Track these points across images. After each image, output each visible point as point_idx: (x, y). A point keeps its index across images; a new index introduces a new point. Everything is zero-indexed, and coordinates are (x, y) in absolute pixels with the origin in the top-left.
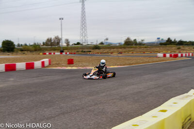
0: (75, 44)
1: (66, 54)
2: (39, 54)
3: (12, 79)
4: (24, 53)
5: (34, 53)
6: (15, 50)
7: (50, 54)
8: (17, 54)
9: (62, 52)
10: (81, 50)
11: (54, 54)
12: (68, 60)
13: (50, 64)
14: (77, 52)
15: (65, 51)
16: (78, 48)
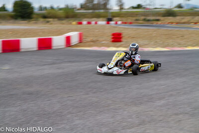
0: (133, 8)
1: (116, 23)
2: (71, 24)
3: (7, 67)
4: (48, 22)
5: (64, 22)
6: (34, 16)
7: (89, 23)
8: (36, 23)
9: (109, 20)
10: (143, 18)
11: (96, 23)
13: (81, 41)
14: (137, 20)
15: (115, 19)
16: (137, 14)
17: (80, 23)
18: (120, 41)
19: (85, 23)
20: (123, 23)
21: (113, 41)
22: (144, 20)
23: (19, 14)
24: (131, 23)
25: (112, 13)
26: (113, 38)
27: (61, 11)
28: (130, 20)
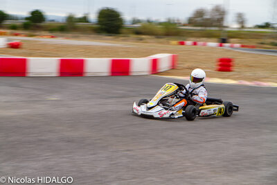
0: (259, 27)
7: (195, 44)
9: (224, 41)
13: (174, 67)
15: (232, 40)
17: (182, 43)
18: (229, 71)
19: (189, 43)
20: (243, 46)
21: (220, 70)
22: (273, 44)
23: (104, 27)
24: (253, 47)
25: (229, 32)
26: (220, 65)
27: (160, 26)
28: (253, 42)
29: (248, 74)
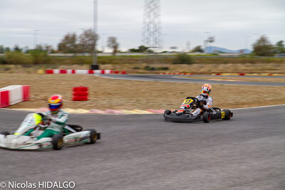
0: (133, 51)
1: (103, 72)
4: (8, 69)
7: (63, 72)
9: (96, 67)
10: (145, 65)
11: (73, 72)
12: (75, 89)
14: (135, 68)
15: (102, 66)
16: (137, 60)
17: (51, 72)
19: (56, 71)
20: (112, 72)
22: (147, 68)
24: (124, 73)
25: (100, 57)
26: (74, 95)
27: (28, 54)
28: (126, 68)
29: (105, 102)
